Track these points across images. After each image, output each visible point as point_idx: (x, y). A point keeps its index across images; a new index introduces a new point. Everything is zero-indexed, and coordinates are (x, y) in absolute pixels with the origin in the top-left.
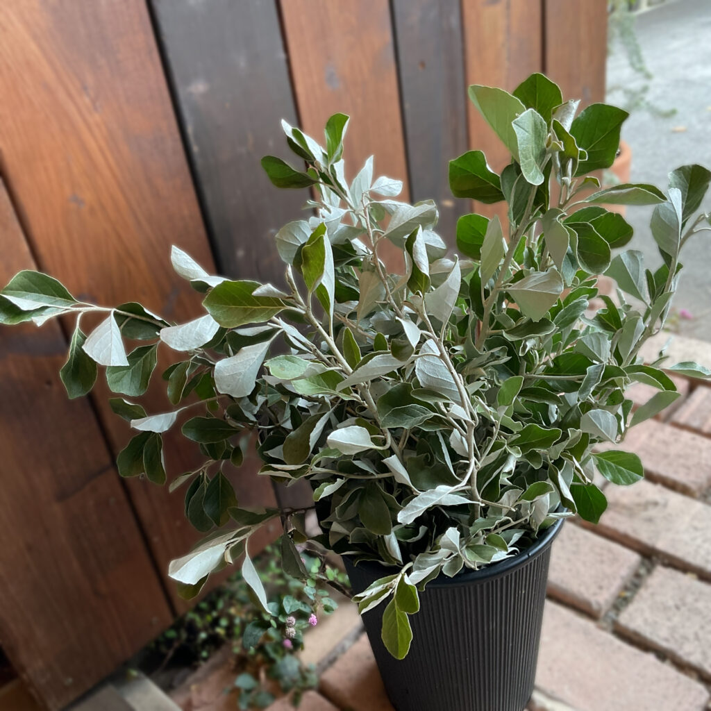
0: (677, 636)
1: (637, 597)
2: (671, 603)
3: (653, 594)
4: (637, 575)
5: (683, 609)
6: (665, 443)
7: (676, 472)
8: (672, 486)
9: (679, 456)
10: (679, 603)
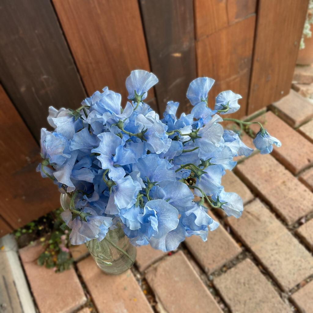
0: (236, 299)
1: (228, 271)
2: (242, 281)
3: (236, 273)
4: (237, 258)
5: (247, 286)
6: (289, 189)
7: (284, 208)
8: (279, 216)
9: (292, 200)
10: (246, 282)
